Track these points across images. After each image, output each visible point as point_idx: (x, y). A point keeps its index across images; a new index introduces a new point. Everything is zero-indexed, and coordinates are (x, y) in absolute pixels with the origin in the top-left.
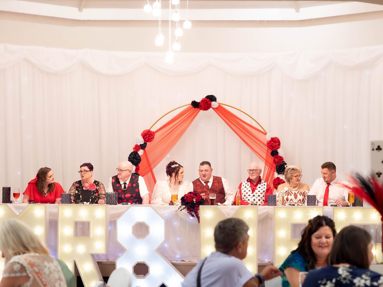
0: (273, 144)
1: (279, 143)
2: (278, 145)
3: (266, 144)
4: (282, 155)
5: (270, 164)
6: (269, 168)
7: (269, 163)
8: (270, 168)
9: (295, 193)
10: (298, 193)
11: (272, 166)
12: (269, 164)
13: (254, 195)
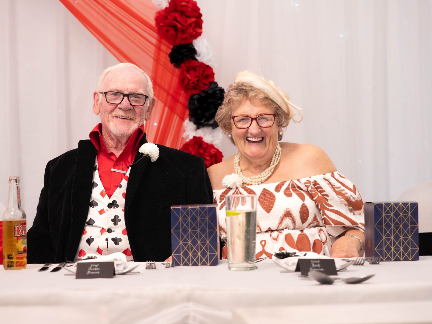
0: (177, 21)
1: (196, 17)
2: (193, 25)
3: (153, 23)
4: (210, 60)
5: (168, 94)
6: (165, 105)
7: (164, 90)
8: (167, 109)
9: (265, 192)
10: (278, 189)
11: (175, 100)
12: (165, 94)
13: (114, 202)
